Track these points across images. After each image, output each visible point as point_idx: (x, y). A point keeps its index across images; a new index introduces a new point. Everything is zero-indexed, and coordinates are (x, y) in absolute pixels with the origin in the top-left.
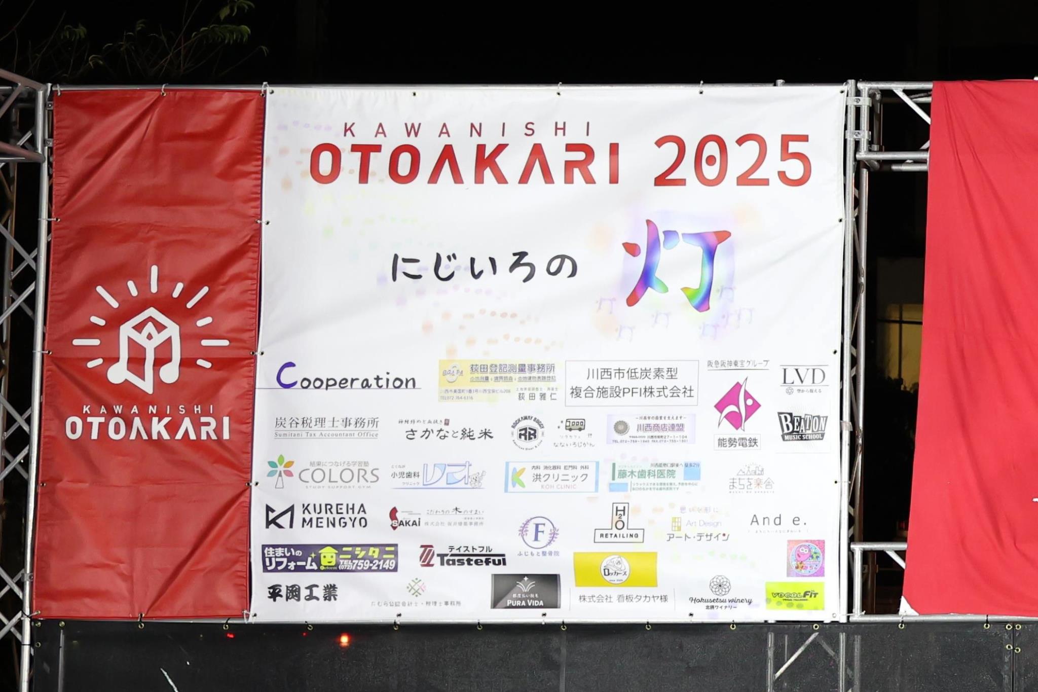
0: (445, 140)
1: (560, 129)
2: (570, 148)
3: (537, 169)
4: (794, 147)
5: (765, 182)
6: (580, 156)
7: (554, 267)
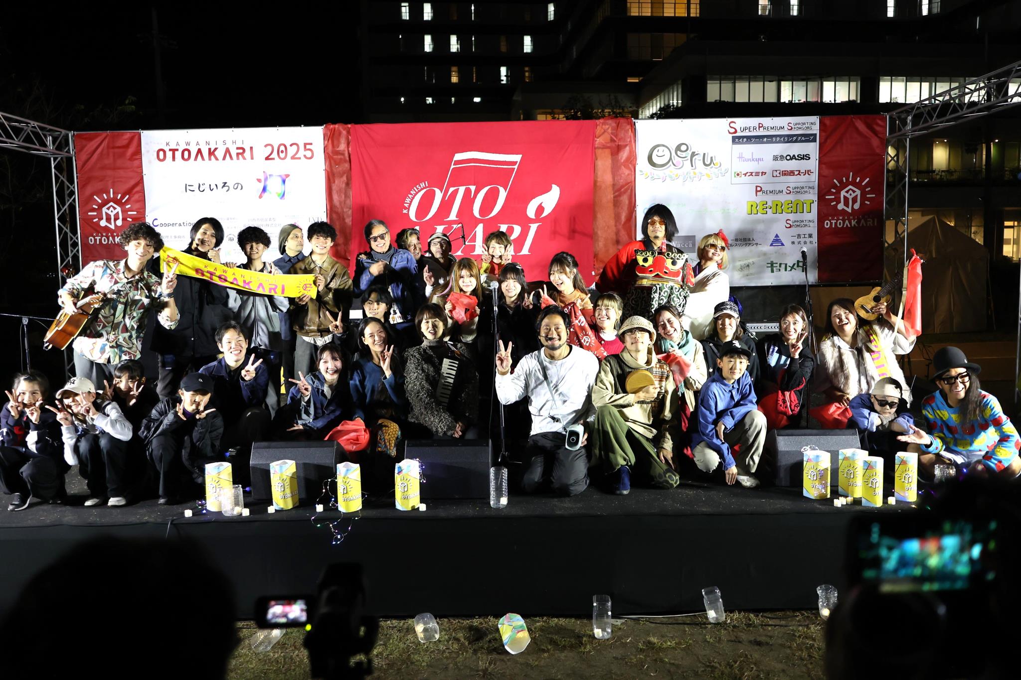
0: (198, 147)
1: (234, 142)
2: (238, 148)
3: (228, 155)
4: (308, 147)
5: (299, 158)
6: (241, 151)
7: (235, 187)
